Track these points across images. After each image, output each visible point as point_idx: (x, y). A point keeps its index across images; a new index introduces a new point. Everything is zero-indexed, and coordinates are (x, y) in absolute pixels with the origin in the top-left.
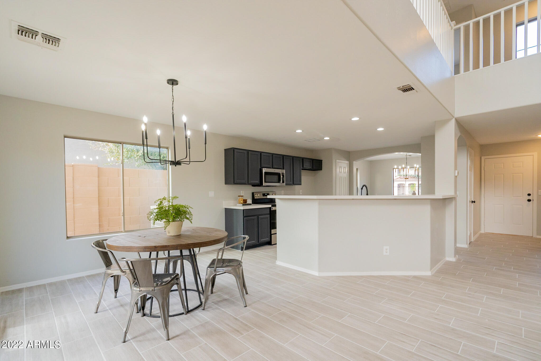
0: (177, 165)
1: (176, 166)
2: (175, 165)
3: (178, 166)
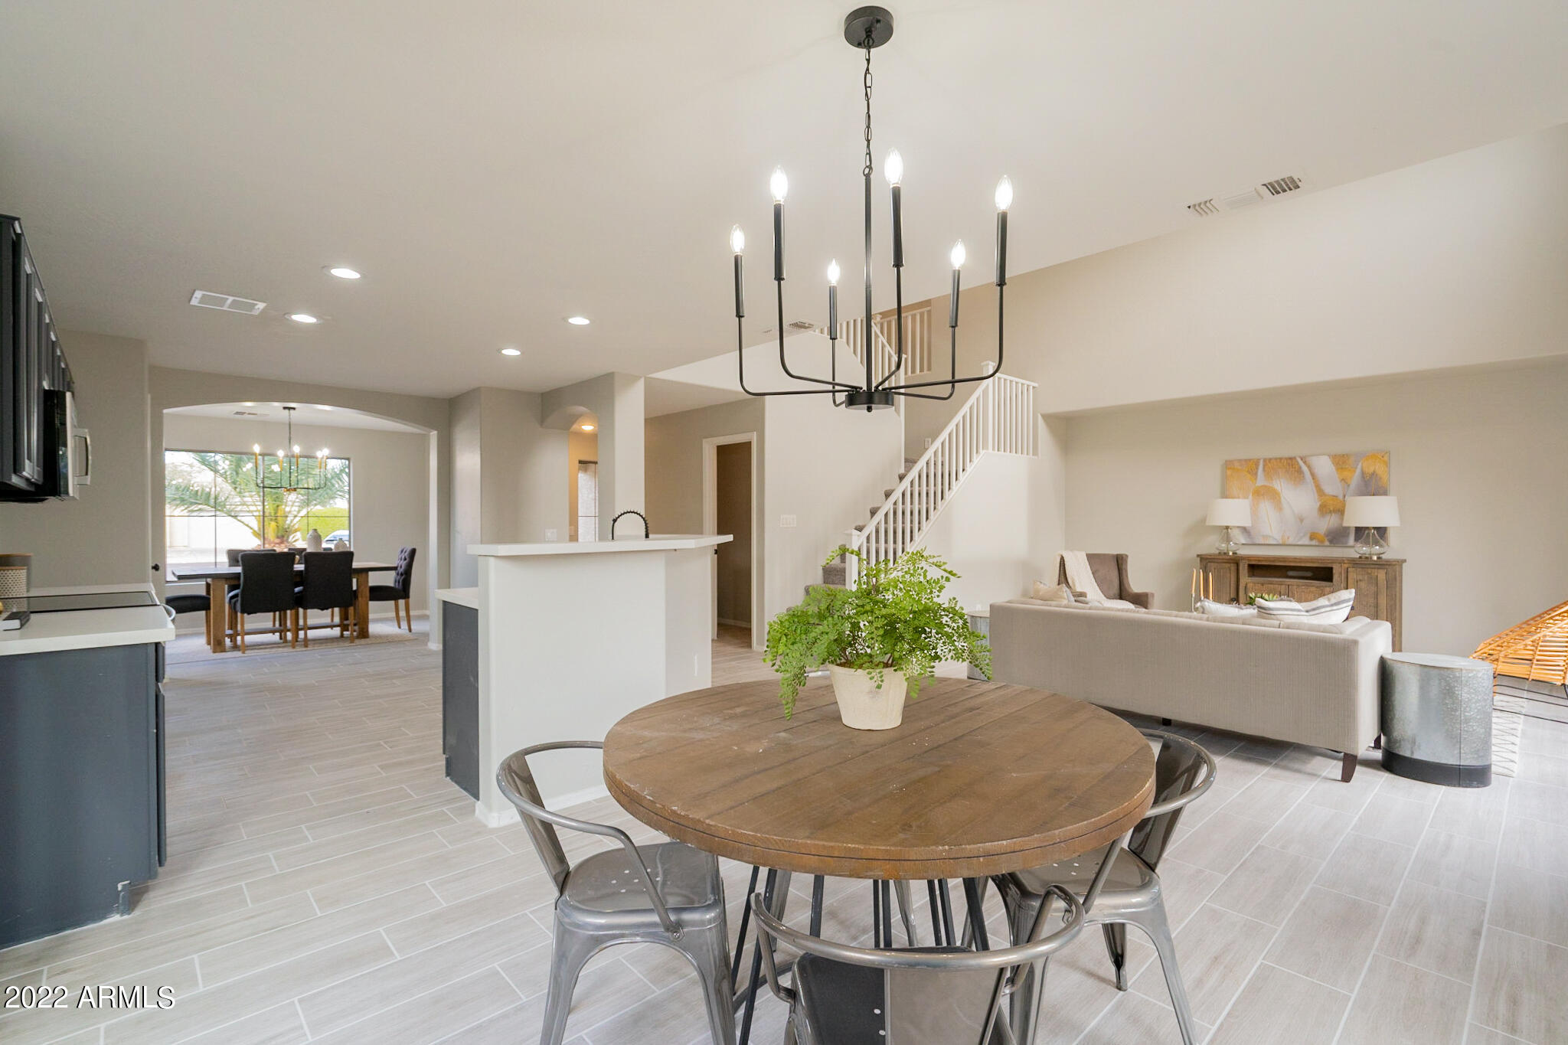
0: (873, 406)
1: (869, 409)
2: (865, 406)
3: (880, 412)
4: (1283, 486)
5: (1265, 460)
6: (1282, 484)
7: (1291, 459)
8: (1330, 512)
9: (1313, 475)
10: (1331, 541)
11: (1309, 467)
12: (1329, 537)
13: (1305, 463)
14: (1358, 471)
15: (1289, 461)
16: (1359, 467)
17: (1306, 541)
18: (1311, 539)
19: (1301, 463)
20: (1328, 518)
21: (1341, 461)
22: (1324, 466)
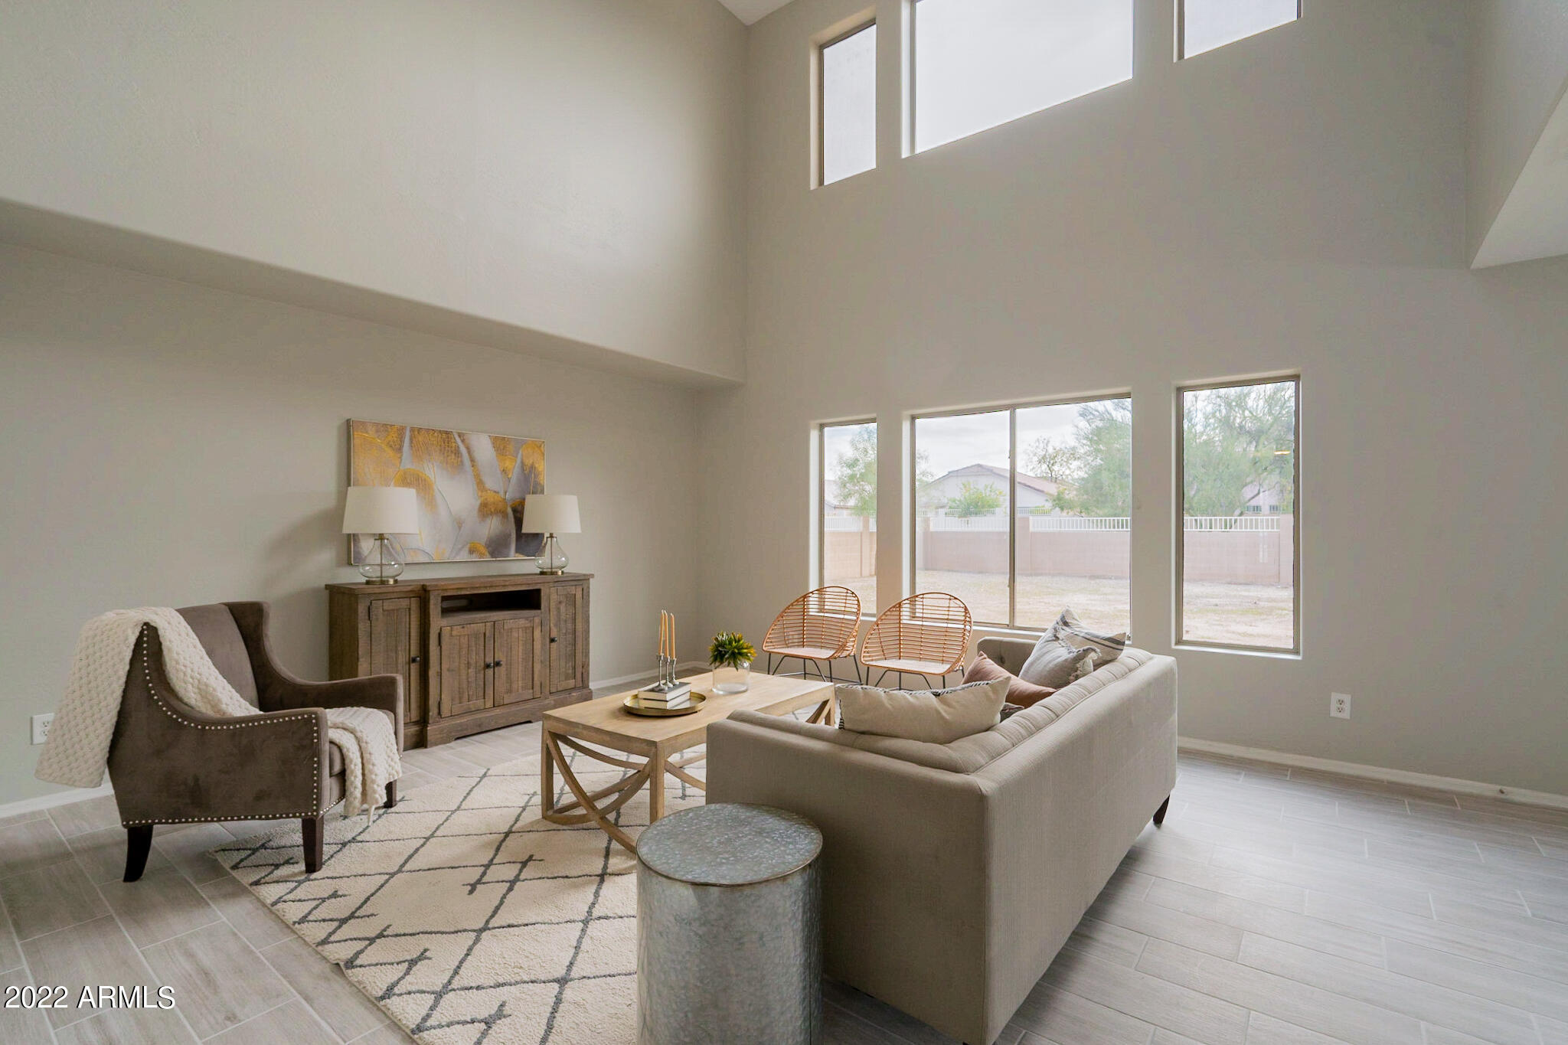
4: (434, 471)
5: (412, 430)
6: (435, 468)
7: (447, 433)
8: (492, 514)
9: (472, 460)
10: (493, 554)
11: (468, 449)
12: (490, 549)
13: (463, 441)
14: (519, 461)
15: (444, 436)
16: (519, 456)
17: (464, 556)
18: (471, 552)
19: (458, 440)
20: (488, 521)
21: (501, 445)
22: (483, 448)
